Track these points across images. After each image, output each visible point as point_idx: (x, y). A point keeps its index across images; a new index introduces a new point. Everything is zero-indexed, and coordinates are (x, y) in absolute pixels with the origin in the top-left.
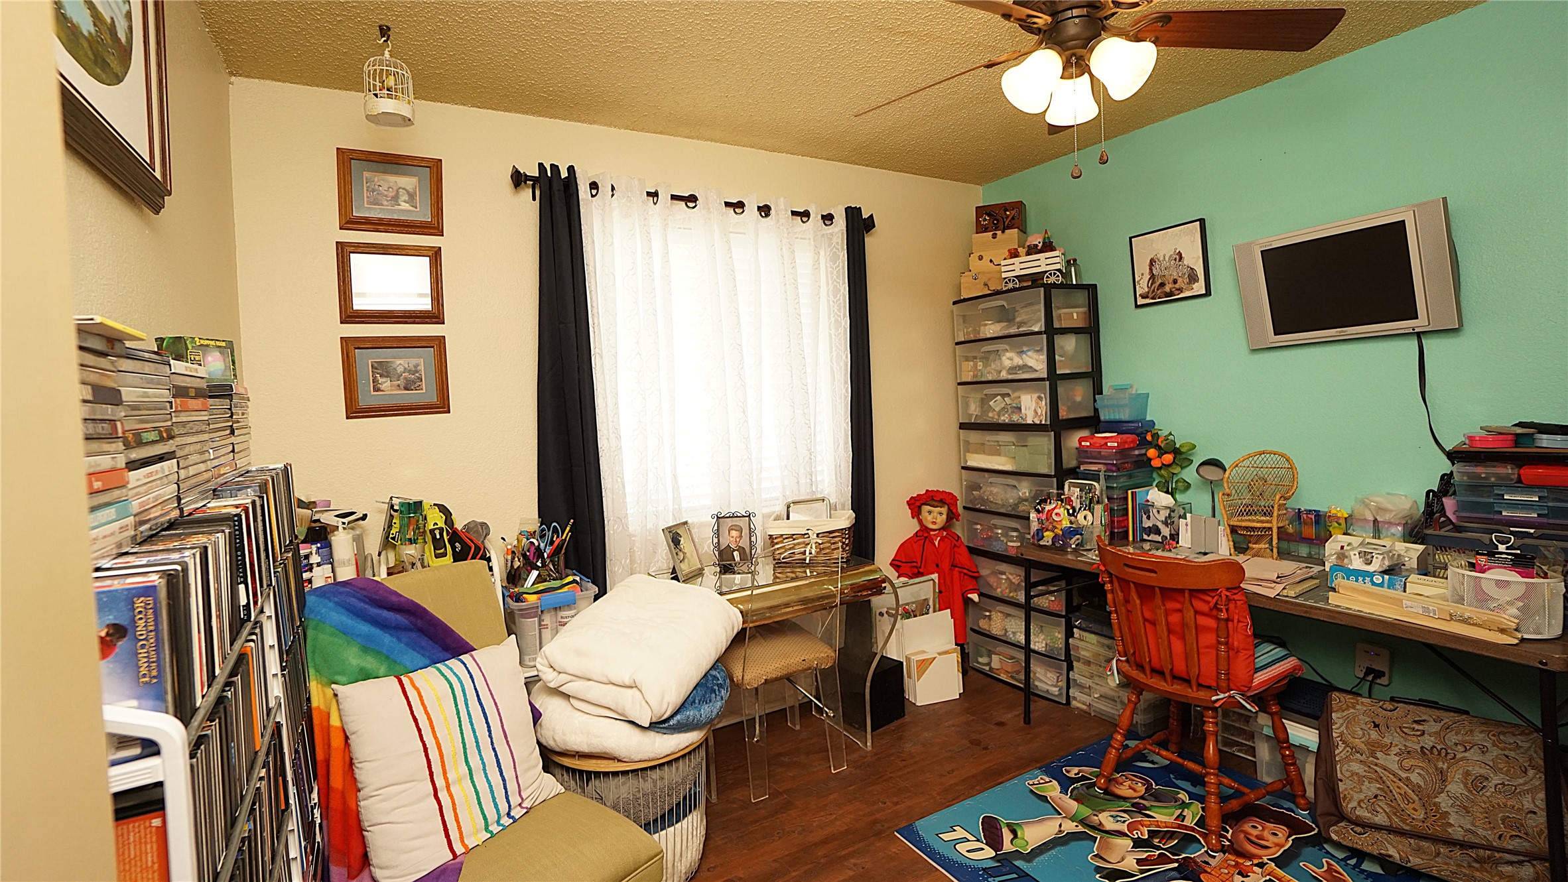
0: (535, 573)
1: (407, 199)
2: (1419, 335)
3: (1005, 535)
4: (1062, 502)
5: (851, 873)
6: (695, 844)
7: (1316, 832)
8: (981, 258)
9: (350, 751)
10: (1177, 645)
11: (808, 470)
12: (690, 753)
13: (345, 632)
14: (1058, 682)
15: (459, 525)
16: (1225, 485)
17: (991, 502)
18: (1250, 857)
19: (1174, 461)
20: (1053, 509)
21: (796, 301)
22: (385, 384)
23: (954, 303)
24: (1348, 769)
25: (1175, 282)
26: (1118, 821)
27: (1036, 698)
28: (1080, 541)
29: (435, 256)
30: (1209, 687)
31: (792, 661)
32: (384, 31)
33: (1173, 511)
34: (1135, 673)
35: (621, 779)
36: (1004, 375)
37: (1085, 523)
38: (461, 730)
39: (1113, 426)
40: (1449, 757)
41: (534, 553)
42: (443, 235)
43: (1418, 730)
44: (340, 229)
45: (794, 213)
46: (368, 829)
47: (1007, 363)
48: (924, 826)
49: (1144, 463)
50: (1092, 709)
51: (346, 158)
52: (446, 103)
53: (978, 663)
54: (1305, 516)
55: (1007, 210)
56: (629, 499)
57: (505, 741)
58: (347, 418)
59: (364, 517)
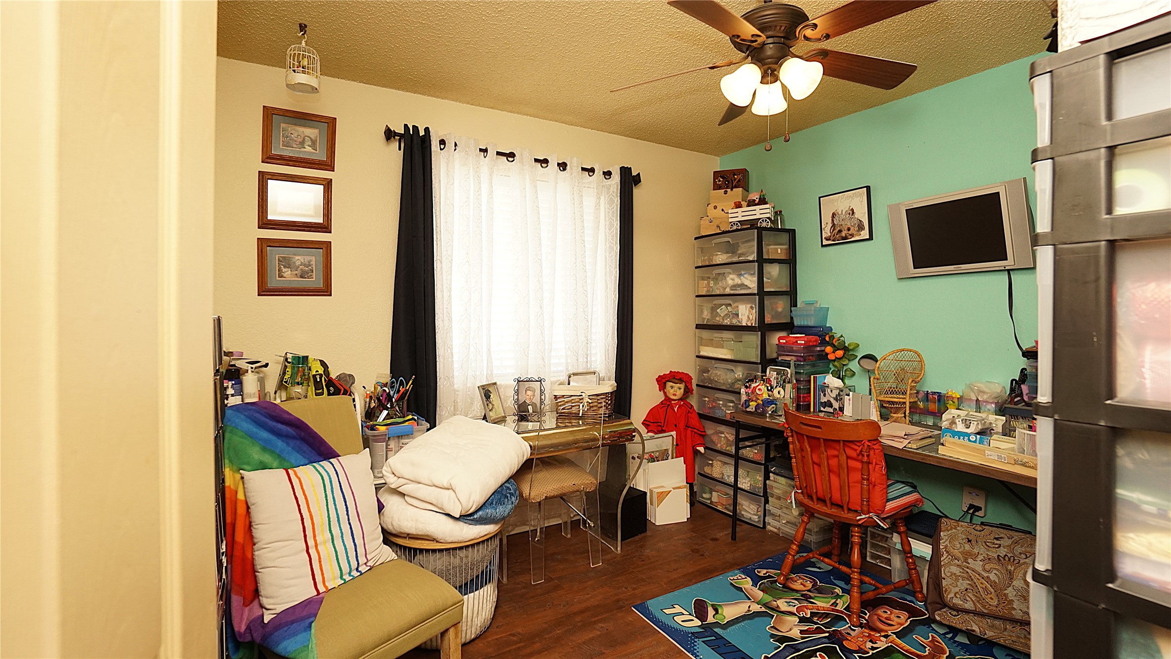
0: (385, 413)
1: (310, 144)
2: (1009, 271)
3: (725, 405)
4: (764, 381)
5: (599, 633)
6: (488, 607)
7: (927, 616)
8: (715, 207)
9: (249, 517)
10: (834, 480)
11: (585, 351)
12: (487, 540)
13: (251, 436)
14: (758, 512)
15: (333, 376)
16: (876, 372)
17: (716, 381)
18: (879, 631)
19: (844, 356)
20: (757, 386)
21: (582, 231)
22: (287, 273)
23: (696, 239)
24: (949, 570)
25: (849, 229)
26: (790, 605)
27: (741, 523)
28: (774, 409)
29: (328, 185)
30: (856, 511)
31: (565, 484)
32: (303, 27)
33: (842, 391)
34: (806, 501)
35: (438, 555)
36: (728, 291)
37: (779, 396)
38: (328, 508)
39: (804, 330)
40: (1015, 562)
41: (386, 398)
42: (334, 171)
43: (996, 544)
44: (262, 162)
45: (583, 169)
46: (260, 570)
47: (730, 282)
48: (653, 605)
49: (823, 356)
50: (781, 531)
51: (269, 114)
52: (342, 79)
53: (703, 498)
54: (931, 396)
55: (735, 175)
56: (456, 365)
57: (358, 519)
58: (259, 295)
59: (266, 365)
